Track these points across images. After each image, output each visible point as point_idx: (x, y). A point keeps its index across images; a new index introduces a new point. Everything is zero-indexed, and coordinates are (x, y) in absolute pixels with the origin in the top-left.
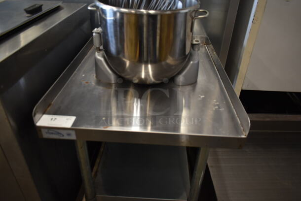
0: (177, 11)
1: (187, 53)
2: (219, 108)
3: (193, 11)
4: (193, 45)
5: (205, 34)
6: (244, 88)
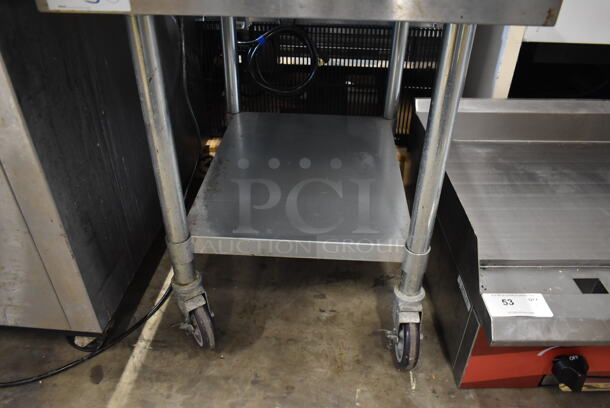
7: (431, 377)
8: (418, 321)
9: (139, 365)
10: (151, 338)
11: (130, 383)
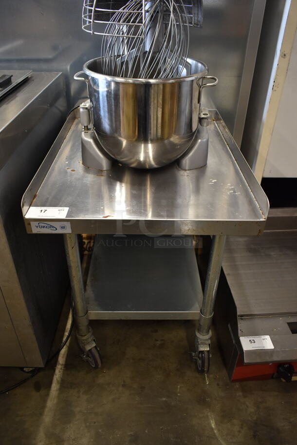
0: (182, 79)
1: (194, 130)
2: (235, 192)
3: (200, 79)
4: (201, 120)
5: (214, 106)
6: (266, 176)
7: (216, 377)
8: (208, 349)
9: (59, 379)
10: (64, 363)
11: (56, 390)
